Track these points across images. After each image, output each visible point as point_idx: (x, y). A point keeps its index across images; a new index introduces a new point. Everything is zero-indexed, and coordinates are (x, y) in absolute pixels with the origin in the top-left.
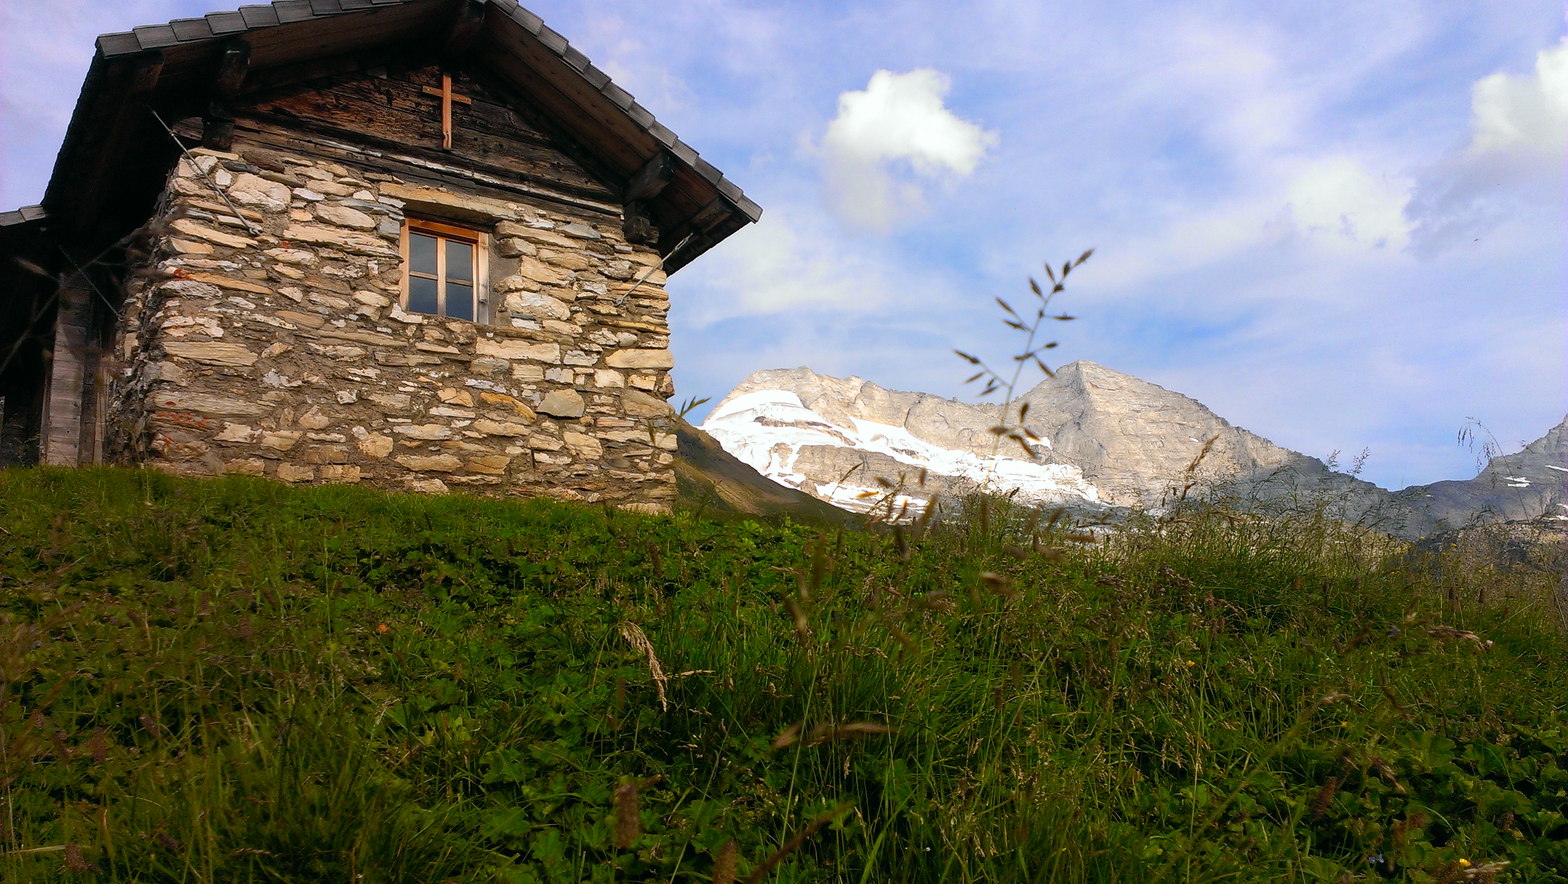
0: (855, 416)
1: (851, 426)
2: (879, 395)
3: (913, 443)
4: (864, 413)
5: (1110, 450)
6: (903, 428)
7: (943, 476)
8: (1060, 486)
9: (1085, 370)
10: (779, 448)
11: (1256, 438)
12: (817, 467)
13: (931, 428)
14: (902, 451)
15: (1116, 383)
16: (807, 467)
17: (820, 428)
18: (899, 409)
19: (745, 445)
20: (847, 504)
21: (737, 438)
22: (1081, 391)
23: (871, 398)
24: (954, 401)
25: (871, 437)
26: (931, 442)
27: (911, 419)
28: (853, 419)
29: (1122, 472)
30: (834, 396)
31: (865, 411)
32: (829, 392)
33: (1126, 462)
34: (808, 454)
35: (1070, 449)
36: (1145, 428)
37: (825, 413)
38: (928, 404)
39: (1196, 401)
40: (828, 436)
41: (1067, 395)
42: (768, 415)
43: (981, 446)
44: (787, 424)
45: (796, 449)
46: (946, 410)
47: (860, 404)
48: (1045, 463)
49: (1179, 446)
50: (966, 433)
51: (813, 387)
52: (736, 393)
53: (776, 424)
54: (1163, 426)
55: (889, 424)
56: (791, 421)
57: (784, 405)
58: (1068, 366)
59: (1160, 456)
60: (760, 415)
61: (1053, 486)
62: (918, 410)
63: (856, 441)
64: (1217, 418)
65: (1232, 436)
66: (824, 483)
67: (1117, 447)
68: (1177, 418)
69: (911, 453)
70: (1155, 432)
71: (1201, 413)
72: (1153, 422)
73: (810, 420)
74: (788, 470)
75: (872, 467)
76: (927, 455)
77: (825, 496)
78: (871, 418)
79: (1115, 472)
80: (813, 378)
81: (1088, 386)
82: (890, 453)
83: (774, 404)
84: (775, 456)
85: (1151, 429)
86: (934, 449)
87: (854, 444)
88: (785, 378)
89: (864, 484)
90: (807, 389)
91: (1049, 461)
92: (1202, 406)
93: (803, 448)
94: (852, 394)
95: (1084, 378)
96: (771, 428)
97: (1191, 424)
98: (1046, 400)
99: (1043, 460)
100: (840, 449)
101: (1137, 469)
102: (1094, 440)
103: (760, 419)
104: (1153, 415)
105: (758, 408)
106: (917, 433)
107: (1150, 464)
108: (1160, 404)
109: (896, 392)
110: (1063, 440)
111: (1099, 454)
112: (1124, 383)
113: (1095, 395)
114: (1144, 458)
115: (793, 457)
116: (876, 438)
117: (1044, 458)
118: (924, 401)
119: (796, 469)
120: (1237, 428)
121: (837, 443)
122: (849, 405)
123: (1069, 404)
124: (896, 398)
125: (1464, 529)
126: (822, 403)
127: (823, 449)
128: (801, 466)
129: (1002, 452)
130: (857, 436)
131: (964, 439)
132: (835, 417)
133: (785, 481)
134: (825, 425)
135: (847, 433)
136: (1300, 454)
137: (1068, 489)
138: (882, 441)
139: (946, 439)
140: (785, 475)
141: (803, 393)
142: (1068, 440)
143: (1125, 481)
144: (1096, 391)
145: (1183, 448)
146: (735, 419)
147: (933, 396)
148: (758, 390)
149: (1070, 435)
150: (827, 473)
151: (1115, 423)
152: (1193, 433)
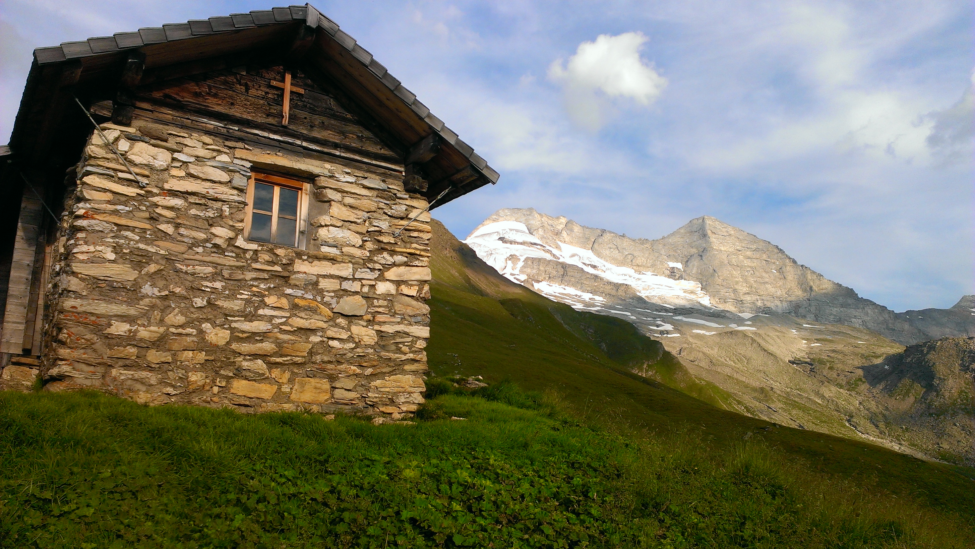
0: (560, 241)
1: (558, 247)
2: (577, 229)
3: (596, 260)
4: (566, 240)
5: (720, 274)
6: (590, 251)
7: (613, 283)
8: (685, 294)
9: (708, 222)
10: (512, 258)
11: (814, 272)
12: (534, 271)
13: (608, 252)
14: (589, 265)
15: (727, 232)
16: (529, 270)
17: (538, 247)
18: (588, 239)
19: (491, 254)
20: (552, 296)
21: (486, 249)
22: (705, 235)
23: (572, 230)
24: (623, 236)
25: (570, 254)
26: (607, 261)
27: (596, 246)
28: (559, 243)
29: (726, 288)
30: (549, 227)
31: (567, 239)
32: (546, 225)
33: (730, 282)
34: (530, 263)
35: (694, 271)
36: (743, 261)
37: (542, 238)
38: (607, 237)
39: (777, 247)
40: (543, 252)
41: (696, 237)
42: (506, 237)
43: (638, 266)
44: (518, 243)
45: (522, 259)
46: (618, 241)
47: (564, 234)
48: (678, 279)
49: (764, 274)
50: (629, 256)
51: (536, 221)
52: (488, 222)
53: (511, 242)
54: (755, 261)
55: (581, 247)
56: (521, 241)
57: (517, 231)
58: (698, 219)
59: (752, 280)
60: (502, 236)
61: (682, 294)
62: (600, 240)
63: (560, 257)
64: (790, 258)
65: (798, 270)
66: (538, 281)
67: (725, 272)
68: (765, 257)
69: (594, 267)
70: (750, 264)
71: (780, 255)
72: (749, 258)
73: (533, 241)
74: (517, 272)
75: (569, 274)
76: (604, 269)
77: (538, 289)
78: (571, 243)
79: (722, 287)
80: (536, 215)
81: (709, 232)
82: (581, 265)
83: (511, 230)
84: (509, 262)
85: (747, 263)
86: (608, 265)
87: (559, 259)
88: (519, 214)
89: (563, 284)
90: (532, 222)
91: (681, 278)
92: (781, 250)
93: (527, 259)
94: (560, 227)
95: (707, 227)
96: (508, 245)
97: (773, 261)
98: (682, 239)
99: (677, 277)
100: (550, 261)
101: (736, 287)
102: (710, 267)
103: (502, 239)
104: (749, 253)
105: (501, 232)
106: (599, 255)
107: (745, 285)
108: (755, 247)
109: (587, 228)
110: (690, 265)
111: (712, 275)
112: (732, 232)
113: (713, 239)
114: (741, 280)
115: (521, 264)
116: (573, 256)
117: (678, 276)
118: (604, 235)
119: (522, 271)
120: (802, 266)
121: (548, 257)
122: (558, 234)
123: (696, 243)
124: (587, 232)
125: (941, 340)
126: (541, 232)
127: (539, 260)
128: (525, 270)
129: (651, 270)
130: (561, 253)
131: (628, 260)
132: (548, 241)
133: (515, 278)
134: (542, 245)
135: (555, 251)
136: (841, 285)
137: (693, 297)
138: (576, 258)
139: (617, 259)
140: (515, 275)
141: (529, 224)
142: (693, 265)
143: (728, 294)
144: (714, 236)
145: (767, 276)
146: (487, 238)
147: (610, 232)
148: (501, 221)
149: (695, 263)
150: (541, 275)
151: (724, 257)
152: (774, 267)
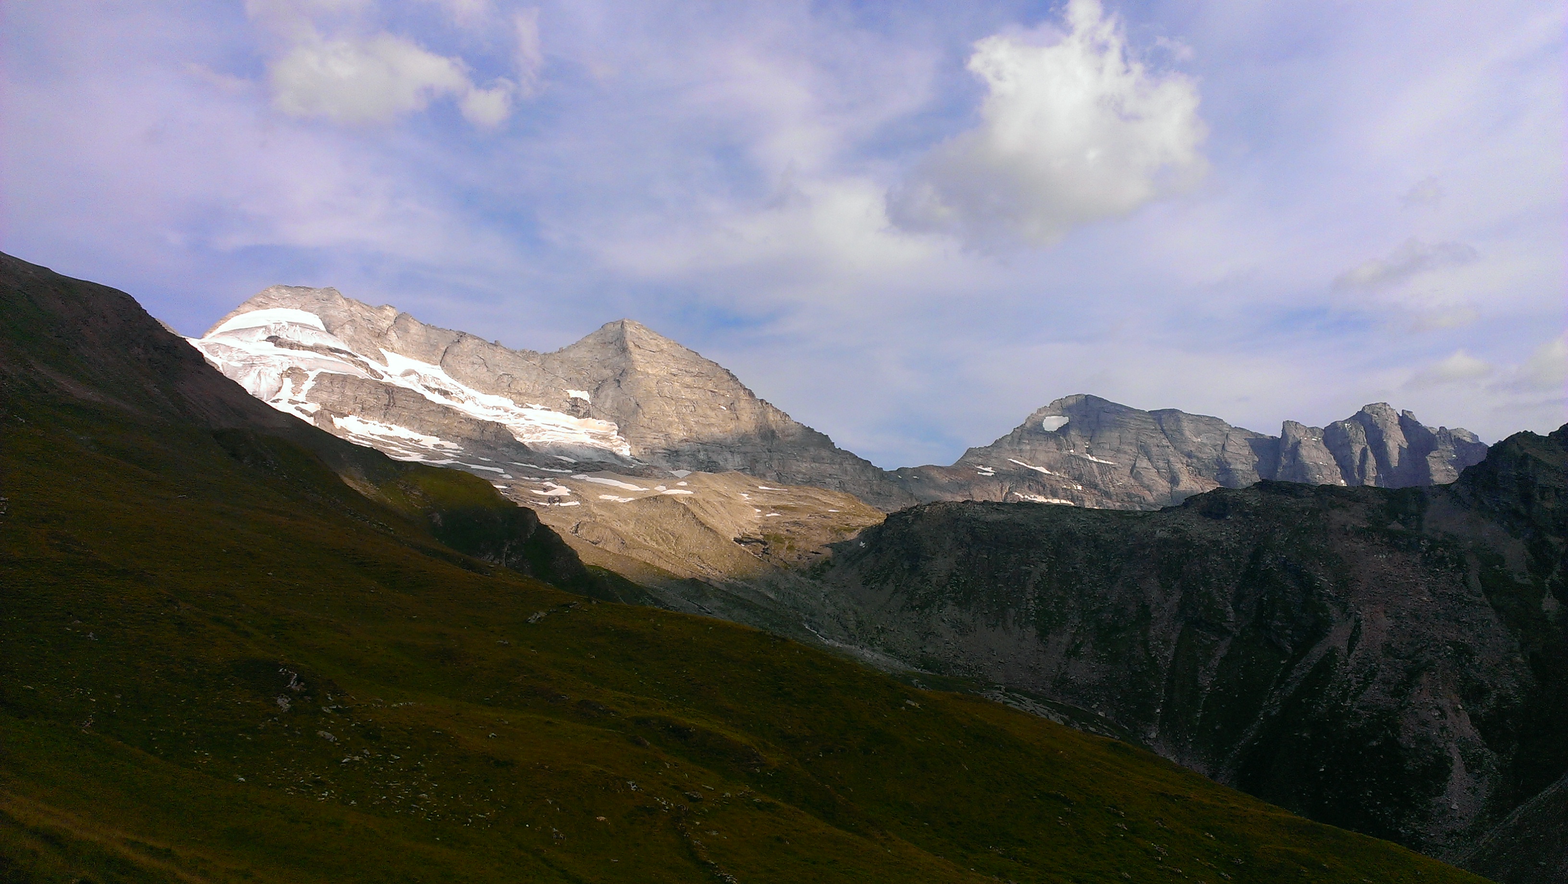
0: (385, 348)
1: (381, 359)
2: (415, 329)
3: (447, 381)
4: (396, 346)
5: (646, 410)
6: (439, 367)
7: (475, 420)
8: (593, 441)
9: (629, 329)
10: (295, 373)
11: (777, 411)
12: (335, 397)
13: (469, 370)
14: (435, 389)
15: (657, 345)
16: (324, 396)
17: (343, 356)
18: (435, 347)
19: (252, 365)
20: (367, 440)
21: (242, 356)
22: (624, 350)
23: (406, 331)
24: (496, 344)
25: (402, 371)
26: (467, 385)
27: (448, 358)
28: (383, 351)
29: (654, 431)
30: (364, 323)
31: (398, 345)
32: (358, 319)
33: (660, 423)
34: (326, 382)
35: (608, 405)
36: (680, 392)
37: (351, 341)
38: (468, 345)
39: (728, 371)
40: (353, 365)
41: (611, 351)
42: (283, 335)
43: (520, 394)
44: (305, 348)
45: (312, 375)
46: (487, 353)
47: (393, 336)
48: (583, 417)
49: (709, 412)
50: (505, 378)
51: (340, 310)
52: (247, 308)
53: (291, 346)
54: (697, 391)
55: (423, 360)
56: (311, 344)
57: (304, 326)
58: (614, 323)
59: (691, 420)
60: (273, 334)
61: (588, 441)
62: (456, 350)
63: (383, 374)
64: (745, 389)
65: (756, 407)
66: (342, 415)
67: (653, 408)
68: (710, 385)
69: (445, 393)
70: (689, 396)
71: (731, 383)
72: (688, 387)
73: (333, 345)
74: (301, 397)
75: (398, 403)
76: (462, 397)
77: (343, 430)
78: (404, 352)
79: (649, 431)
80: (340, 302)
81: (631, 345)
82: (420, 390)
83: (292, 324)
84: (288, 382)
85: (685, 394)
86: (469, 391)
87: (382, 377)
88: (308, 297)
89: (388, 420)
90: (332, 312)
91: (587, 415)
92: (733, 376)
93: (321, 376)
94: (385, 324)
95: (628, 337)
96: (286, 351)
97: (722, 392)
98: (590, 355)
99: (581, 414)
100: (363, 381)
101: (669, 430)
102: (631, 398)
103: (274, 340)
104: (688, 380)
105: (272, 327)
106: (453, 373)
107: (681, 427)
108: (696, 370)
109: (434, 328)
110: (602, 395)
111: (635, 412)
112: (665, 347)
113: (636, 355)
114: (677, 420)
115: (308, 384)
116: (408, 373)
117: (582, 411)
118: (463, 341)
119: (311, 397)
120: (762, 401)
121: (362, 373)
122: (381, 335)
123: (611, 361)
124: (434, 335)
126: (349, 330)
127: (345, 379)
128: (317, 394)
129: (541, 402)
130: (385, 369)
131: (502, 384)
132: (362, 346)
133: (297, 408)
134: (349, 354)
135: (374, 365)
136: (813, 430)
137: (605, 445)
138: (413, 377)
139: (484, 382)
140: (298, 402)
141: (327, 316)
142: (607, 396)
143: (657, 441)
144: (637, 350)
145: (713, 414)
146: (244, 336)
147: (474, 337)
148: (274, 307)
149: (610, 391)
150: (347, 404)
151: (653, 384)
152: (722, 401)
